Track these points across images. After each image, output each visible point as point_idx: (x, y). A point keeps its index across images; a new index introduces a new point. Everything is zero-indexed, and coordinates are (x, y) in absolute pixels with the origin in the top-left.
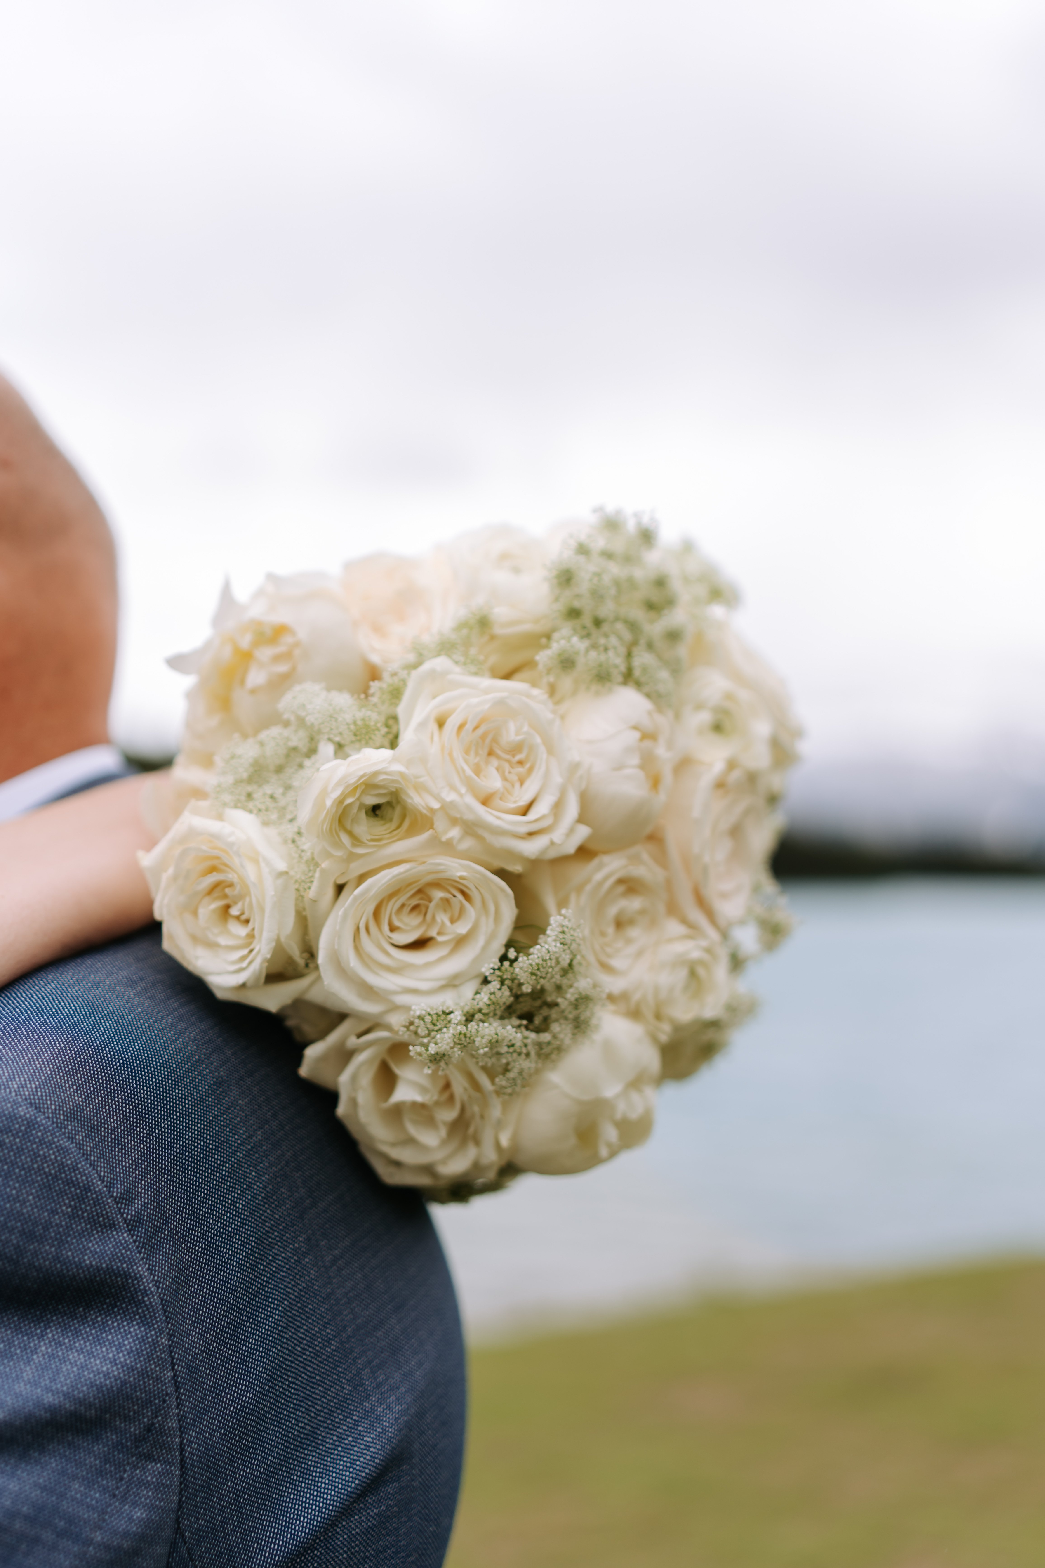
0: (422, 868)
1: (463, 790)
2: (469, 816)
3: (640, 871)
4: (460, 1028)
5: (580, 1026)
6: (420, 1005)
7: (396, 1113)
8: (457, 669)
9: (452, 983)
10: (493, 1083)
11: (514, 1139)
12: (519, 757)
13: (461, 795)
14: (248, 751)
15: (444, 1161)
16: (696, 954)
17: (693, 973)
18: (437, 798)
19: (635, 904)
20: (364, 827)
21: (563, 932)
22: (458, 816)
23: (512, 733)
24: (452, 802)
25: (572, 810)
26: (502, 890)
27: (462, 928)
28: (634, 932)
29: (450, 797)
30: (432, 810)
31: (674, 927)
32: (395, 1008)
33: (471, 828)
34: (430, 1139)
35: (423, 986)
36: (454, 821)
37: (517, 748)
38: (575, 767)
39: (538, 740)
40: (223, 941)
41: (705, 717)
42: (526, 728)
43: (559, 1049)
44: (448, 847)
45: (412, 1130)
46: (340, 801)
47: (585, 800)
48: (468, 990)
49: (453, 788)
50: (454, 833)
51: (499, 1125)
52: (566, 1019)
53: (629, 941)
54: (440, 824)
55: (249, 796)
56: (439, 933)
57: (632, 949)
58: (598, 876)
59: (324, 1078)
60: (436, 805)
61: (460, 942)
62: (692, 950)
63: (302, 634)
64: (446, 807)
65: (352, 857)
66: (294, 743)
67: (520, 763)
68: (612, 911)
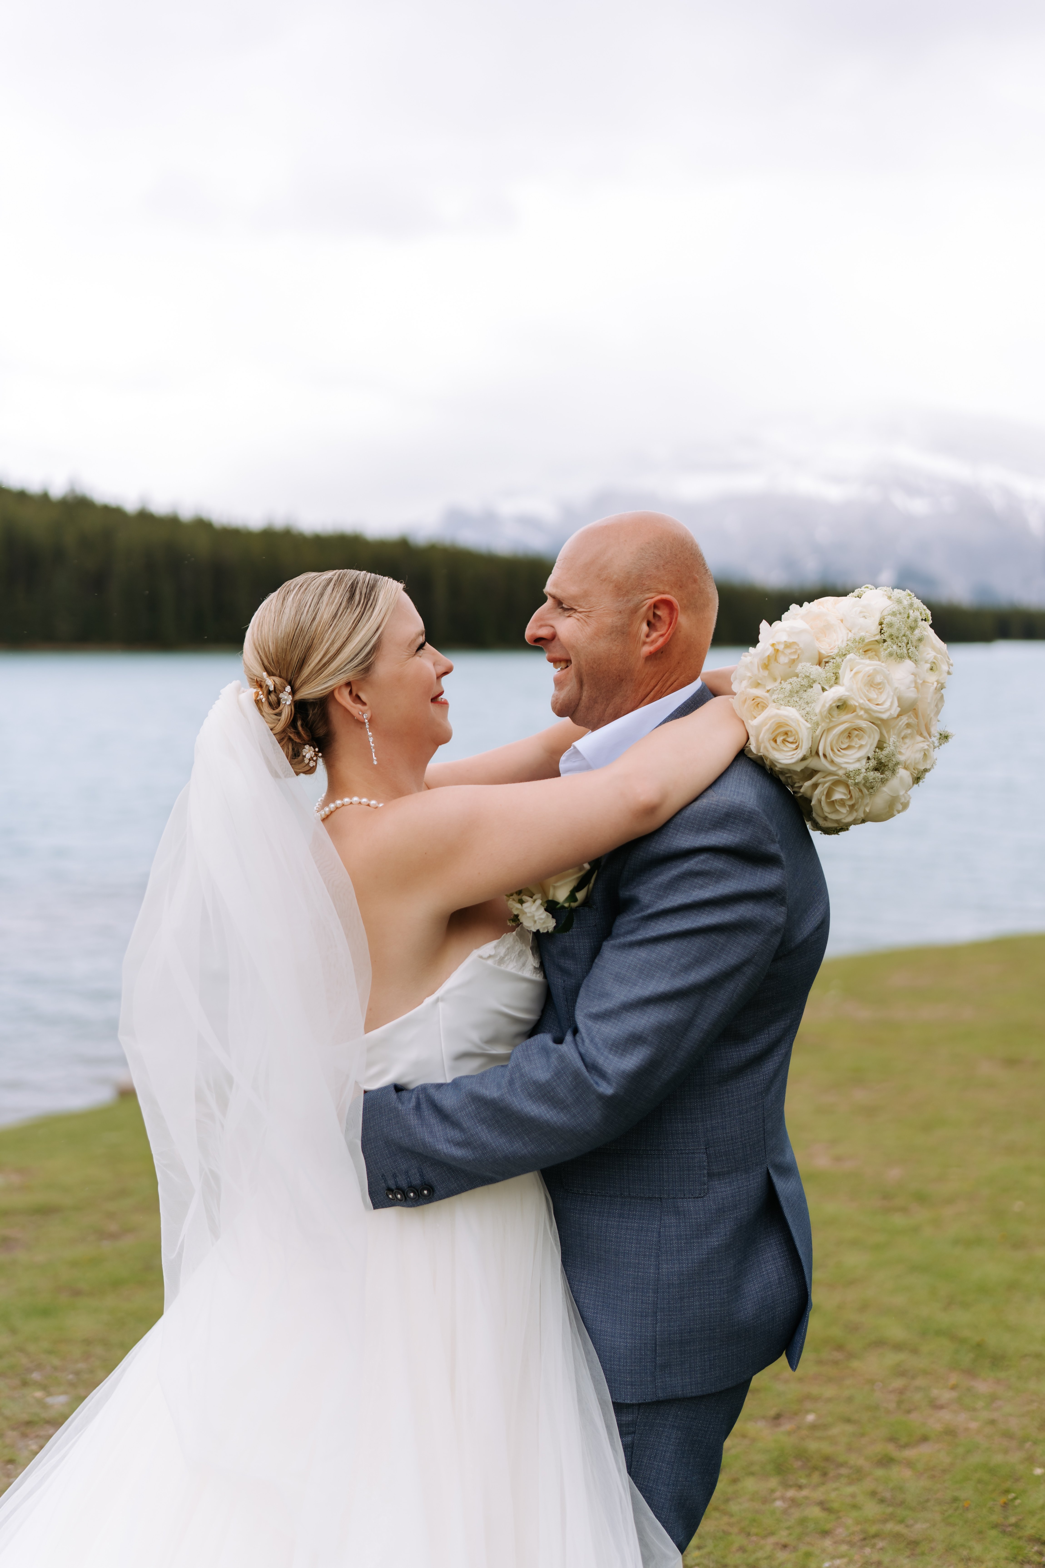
0: (853, 724)
1: (865, 699)
2: (867, 707)
3: (911, 721)
4: (865, 774)
5: (894, 771)
6: (851, 767)
7: (833, 803)
8: (858, 658)
9: (859, 760)
10: (868, 791)
11: (870, 810)
12: (879, 687)
13: (864, 700)
14: (787, 686)
15: (844, 818)
16: (926, 747)
17: (925, 754)
18: (857, 701)
19: (909, 731)
20: (835, 712)
21: (894, 743)
22: (863, 707)
23: (879, 679)
24: (862, 704)
25: (896, 704)
26: (876, 730)
27: (863, 742)
28: (907, 741)
29: (861, 701)
30: (855, 706)
31: (919, 738)
32: (841, 768)
33: (867, 711)
34: (844, 810)
35: (851, 761)
36: (862, 709)
37: (879, 684)
38: (896, 688)
39: (886, 681)
40: (785, 749)
41: (928, 666)
42: (882, 678)
43: (887, 780)
44: (860, 717)
45: (838, 808)
46: (831, 705)
47: (899, 699)
48: (864, 761)
49: (861, 698)
50: (862, 713)
51: (867, 805)
52: (890, 770)
53: (905, 743)
54: (858, 710)
55: (789, 701)
56: (856, 744)
57: (906, 746)
58: (900, 723)
59: (808, 794)
60: (857, 704)
61: (861, 747)
62: (924, 745)
63: (801, 645)
64: (860, 704)
65: (831, 721)
66: (803, 683)
67: (880, 688)
68: (903, 734)
